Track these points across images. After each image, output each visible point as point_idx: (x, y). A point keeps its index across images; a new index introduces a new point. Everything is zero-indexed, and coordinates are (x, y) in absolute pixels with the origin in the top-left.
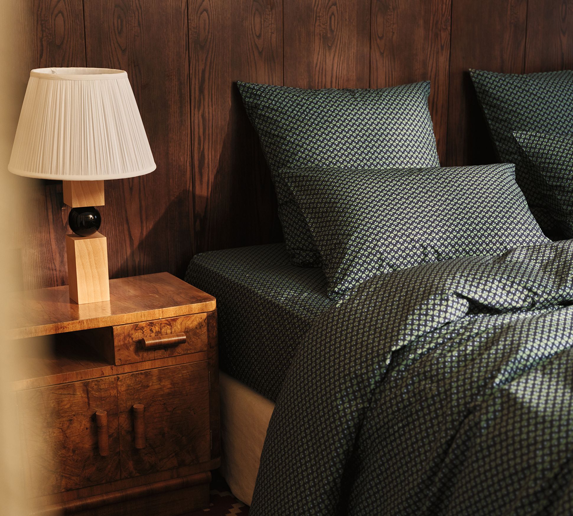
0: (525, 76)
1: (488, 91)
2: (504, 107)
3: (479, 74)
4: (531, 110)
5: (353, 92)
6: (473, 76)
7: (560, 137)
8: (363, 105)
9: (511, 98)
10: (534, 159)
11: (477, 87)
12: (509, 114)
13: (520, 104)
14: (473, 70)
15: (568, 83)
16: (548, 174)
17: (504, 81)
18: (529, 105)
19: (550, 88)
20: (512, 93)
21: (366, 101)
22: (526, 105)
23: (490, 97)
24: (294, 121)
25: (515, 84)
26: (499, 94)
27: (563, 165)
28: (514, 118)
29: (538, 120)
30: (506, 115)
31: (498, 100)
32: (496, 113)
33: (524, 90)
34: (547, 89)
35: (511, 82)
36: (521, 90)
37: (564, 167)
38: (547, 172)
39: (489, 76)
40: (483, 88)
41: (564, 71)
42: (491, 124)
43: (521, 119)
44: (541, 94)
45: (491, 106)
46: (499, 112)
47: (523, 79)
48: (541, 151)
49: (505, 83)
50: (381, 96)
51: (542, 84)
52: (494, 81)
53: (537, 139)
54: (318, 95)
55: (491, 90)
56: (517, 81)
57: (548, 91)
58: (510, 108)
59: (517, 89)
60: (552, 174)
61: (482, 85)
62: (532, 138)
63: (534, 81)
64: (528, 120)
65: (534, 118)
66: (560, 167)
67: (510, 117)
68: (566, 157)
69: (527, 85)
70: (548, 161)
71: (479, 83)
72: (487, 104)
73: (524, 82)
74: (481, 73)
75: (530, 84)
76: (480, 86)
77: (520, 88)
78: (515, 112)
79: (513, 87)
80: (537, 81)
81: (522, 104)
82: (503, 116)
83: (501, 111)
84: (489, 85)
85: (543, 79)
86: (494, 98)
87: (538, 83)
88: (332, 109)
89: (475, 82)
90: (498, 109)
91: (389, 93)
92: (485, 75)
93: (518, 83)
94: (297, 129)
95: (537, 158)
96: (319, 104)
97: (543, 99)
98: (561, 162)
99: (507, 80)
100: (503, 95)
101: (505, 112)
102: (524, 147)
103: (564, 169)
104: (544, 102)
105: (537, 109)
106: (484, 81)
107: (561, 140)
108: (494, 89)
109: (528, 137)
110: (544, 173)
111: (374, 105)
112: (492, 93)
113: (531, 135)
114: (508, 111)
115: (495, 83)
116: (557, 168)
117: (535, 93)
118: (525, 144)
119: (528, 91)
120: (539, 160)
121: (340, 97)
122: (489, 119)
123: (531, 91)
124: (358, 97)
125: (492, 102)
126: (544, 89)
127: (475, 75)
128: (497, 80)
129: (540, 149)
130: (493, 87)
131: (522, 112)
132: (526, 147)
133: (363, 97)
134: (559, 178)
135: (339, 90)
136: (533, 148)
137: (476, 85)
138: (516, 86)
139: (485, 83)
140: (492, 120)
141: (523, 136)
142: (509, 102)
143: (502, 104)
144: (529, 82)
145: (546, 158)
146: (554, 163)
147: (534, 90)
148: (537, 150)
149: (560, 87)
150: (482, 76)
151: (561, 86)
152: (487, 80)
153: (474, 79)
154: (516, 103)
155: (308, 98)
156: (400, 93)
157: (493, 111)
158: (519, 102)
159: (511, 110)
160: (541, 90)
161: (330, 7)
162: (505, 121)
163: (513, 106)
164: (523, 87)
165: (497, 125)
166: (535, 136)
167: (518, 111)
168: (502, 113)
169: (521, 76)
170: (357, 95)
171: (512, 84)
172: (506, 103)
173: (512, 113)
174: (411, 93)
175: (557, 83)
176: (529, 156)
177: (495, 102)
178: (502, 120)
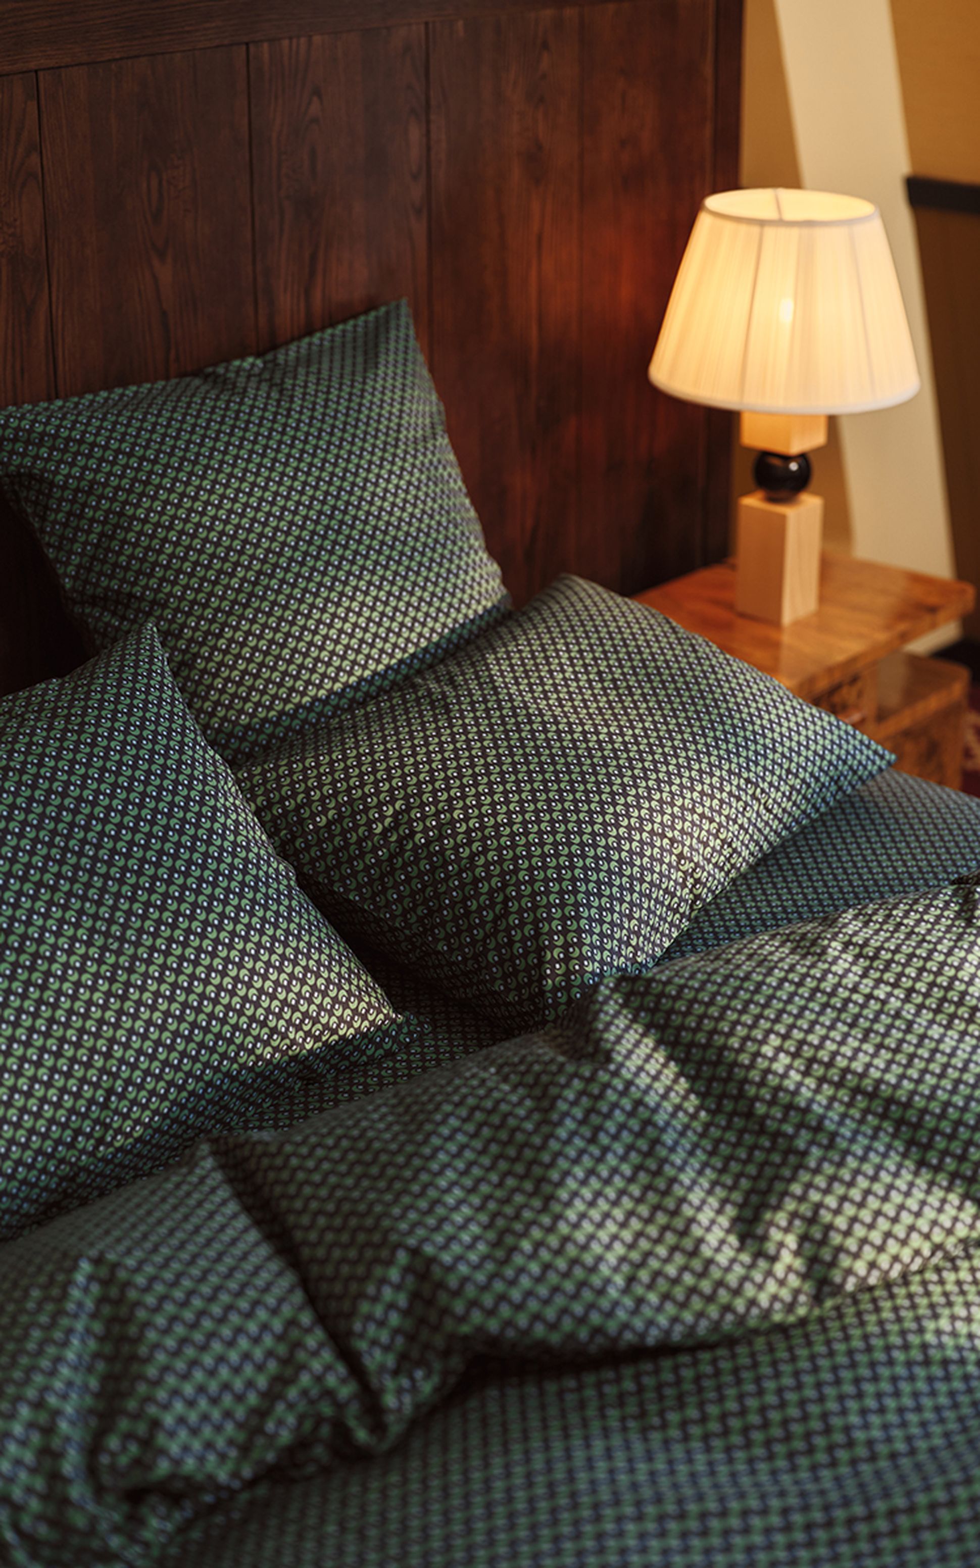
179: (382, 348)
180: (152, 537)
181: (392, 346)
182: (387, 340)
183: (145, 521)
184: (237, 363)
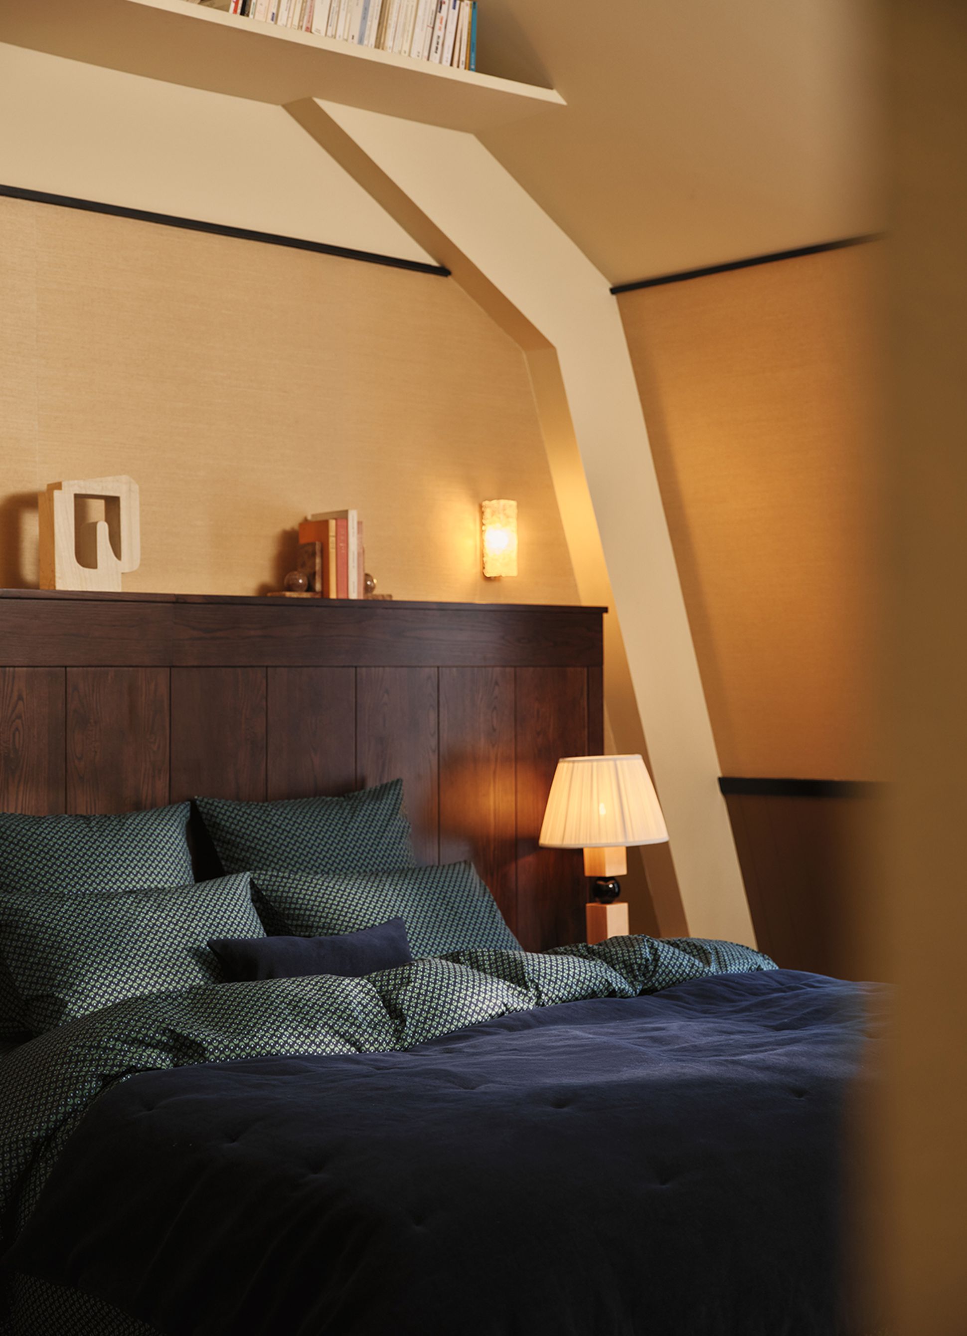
0: (266, 805)
1: (219, 824)
2: (240, 843)
3: (207, 803)
4: (274, 846)
5: (88, 819)
6: (200, 806)
7: (307, 877)
8: (99, 837)
9: (248, 832)
10: (277, 905)
11: (206, 819)
12: (247, 851)
13: (259, 839)
14: (200, 798)
15: (320, 811)
16: (295, 923)
17: (239, 810)
18: (272, 840)
19: (297, 818)
20: (249, 825)
21: (104, 831)
22: (268, 840)
23: (222, 831)
24: (11, 857)
25: (253, 814)
26: (233, 826)
27: (312, 910)
28: (253, 857)
29: (283, 858)
30: (244, 853)
31: (232, 834)
32: (230, 851)
33: (264, 821)
34: (294, 819)
35: (248, 811)
36: (260, 822)
37: (313, 913)
38: (293, 920)
39: (221, 805)
40: (214, 820)
41: (317, 798)
42: (226, 865)
43: (262, 857)
44: (286, 826)
45: (224, 842)
46: (234, 849)
47: (264, 808)
48: (285, 894)
49: (241, 813)
50: (124, 825)
51: (287, 814)
52: (227, 810)
53: (279, 879)
54: (43, 823)
55: (223, 823)
56: (256, 810)
57: (295, 822)
58: (248, 844)
59: (256, 820)
60: (299, 922)
61: (212, 816)
62: (274, 879)
63: (278, 810)
64: (271, 858)
65: (278, 856)
66: (308, 913)
67: (248, 855)
68: (315, 901)
69: (268, 815)
70: (293, 906)
71: (208, 814)
72: (219, 840)
73: (264, 811)
74: (210, 802)
75: (272, 814)
76: (209, 817)
77: (259, 819)
78: (254, 848)
79: (251, 818)
80: (281, 810)
81: (263, 838)
82: (240, 854)
83: (237, 848)
84: (221, 816)
85: (289, 808)
86: (227, 832)
87: (282, 812)
88: (60, 842)
89: (203, 812)
90: (233, 846)
91: (134, 820)
92: (216, 804)
93: (257, 813)
94: (14, 868)
95: (280, 902)
96: (43, 835)
97: (289, 832)
98: (309, 907)
99: (243, 810)
100: (238, 828)
101: (242, 850)
102: (263, 890)
103: (312, 916)
104: (290, 835)
105: (282, 844)
106: (214, 811)
107: (309, 880)
108: (227, 821)
109: (268, 877)
110: (289, 922)
111: (114, 837)
112: (224, 826)
113: (271, 876)
114: (245, 847)
115: (228, 814)
116: (304, 915)
117: (278, 824)
118: (264, 887)
119: (269, 823)
120: (283, 905)
121: (70, 827)
122: (223, 858)
123: (273, 822)
124: (93, 827)
125: (225, 837)
126: (290, 820)
127: (203, 804)
128: (231, 809)
129: (283, 891)
130: (225, 818)
131: (263, 849)
132: (266, 890)
133: (101, 827)
134: (307, 926)
135: (70, 816)
136: (275, 891)
137: (204, 816)
138: (254, 817)
139: (215, 814)
140: (227, 860)
141: (262, 877)
142: (246, 837)
143: (238, 840)
144: (271, 811)
145: (291, 903)
146: (300, 909)
147: (277, 821)
148: (279, 894)
149: (310, 818)
150: (212, 804)
151: (311, 816)
152: (218, 810)
153: (201, 809)
154: (254, 837)
155: (30, 828)
156: (149, 820)
157: (227, 849)
158: (258, 836)
159: (249, 847)
160: (287, 821)
161: (14, 721)
162: (243, 861)
163: (252, 842)
164: (263, 818)
165: (233, 866)
166: (277, 876)
167: (258, 847)
168: (238, 851)
169: (261, 804)
170: (93, 824)
171: (249, 814)
172: (242, 838)
173: (251, 850)
174: (162, 820)
175: (307, 813)
176: (270, 901)
177: (229, 836)
178: (238, 859)
179: (385, 797)
180: (267, 859)
181: (390, 796)
182: (389, 794)
183: (264, 852)
184: (324, 797)
